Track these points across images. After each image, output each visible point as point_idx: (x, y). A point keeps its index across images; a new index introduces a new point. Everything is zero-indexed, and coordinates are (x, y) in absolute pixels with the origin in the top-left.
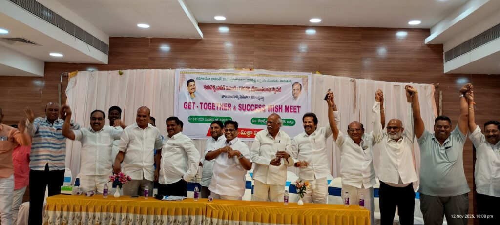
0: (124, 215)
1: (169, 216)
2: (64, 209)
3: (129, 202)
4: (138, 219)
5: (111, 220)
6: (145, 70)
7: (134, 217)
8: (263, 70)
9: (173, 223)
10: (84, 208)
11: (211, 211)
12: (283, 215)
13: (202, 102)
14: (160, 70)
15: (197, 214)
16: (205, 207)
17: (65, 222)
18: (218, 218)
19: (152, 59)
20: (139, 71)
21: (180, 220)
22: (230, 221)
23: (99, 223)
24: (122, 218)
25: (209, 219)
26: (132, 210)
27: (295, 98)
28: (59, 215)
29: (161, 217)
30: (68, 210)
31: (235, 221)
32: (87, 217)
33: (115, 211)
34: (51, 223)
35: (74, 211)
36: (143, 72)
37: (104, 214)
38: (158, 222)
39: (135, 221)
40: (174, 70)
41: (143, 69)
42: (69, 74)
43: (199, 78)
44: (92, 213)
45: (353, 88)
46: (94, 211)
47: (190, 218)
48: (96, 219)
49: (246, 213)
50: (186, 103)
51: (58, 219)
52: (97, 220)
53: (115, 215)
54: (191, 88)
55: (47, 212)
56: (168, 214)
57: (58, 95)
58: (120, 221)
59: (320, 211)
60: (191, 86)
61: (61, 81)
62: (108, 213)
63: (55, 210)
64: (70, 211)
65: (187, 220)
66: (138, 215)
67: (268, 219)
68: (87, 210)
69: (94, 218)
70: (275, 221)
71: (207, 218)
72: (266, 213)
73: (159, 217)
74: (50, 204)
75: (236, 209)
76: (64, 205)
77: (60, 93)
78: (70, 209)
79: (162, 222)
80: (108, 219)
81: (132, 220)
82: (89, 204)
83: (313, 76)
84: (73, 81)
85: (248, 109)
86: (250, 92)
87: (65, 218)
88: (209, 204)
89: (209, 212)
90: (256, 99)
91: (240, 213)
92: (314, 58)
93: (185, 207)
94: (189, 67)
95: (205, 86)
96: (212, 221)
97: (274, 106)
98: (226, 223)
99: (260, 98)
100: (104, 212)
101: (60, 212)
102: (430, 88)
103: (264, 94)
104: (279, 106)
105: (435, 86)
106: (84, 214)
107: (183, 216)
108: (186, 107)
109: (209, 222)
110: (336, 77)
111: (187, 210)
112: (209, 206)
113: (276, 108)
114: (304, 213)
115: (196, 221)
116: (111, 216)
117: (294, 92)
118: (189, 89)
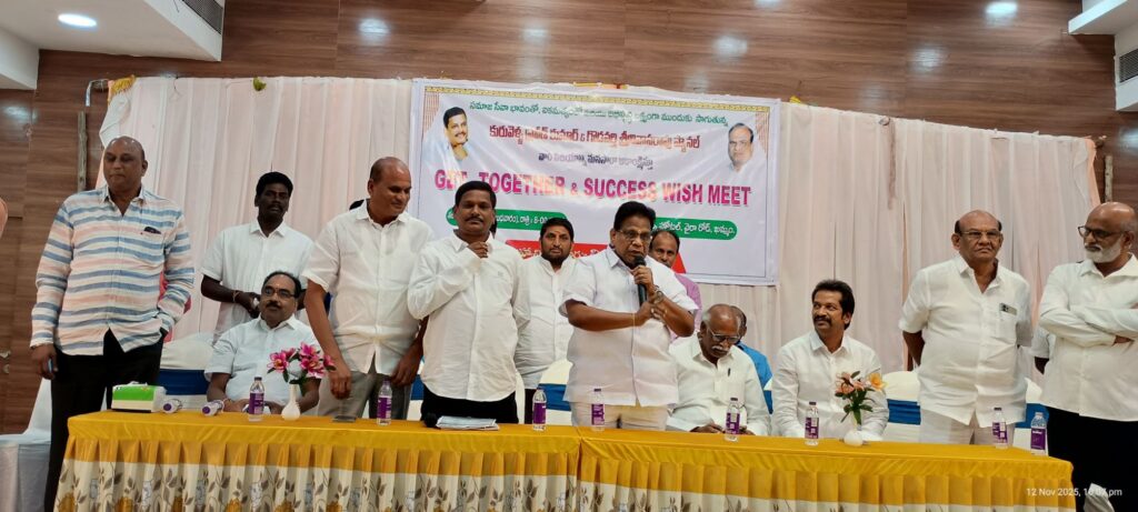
0: (322, 474)
1: (465, 478)
2: (126, 458)
3: (337, 433)
4: (368, 485)
5: (281, 492)
6: (326, 80)
7: (355, 479)
8: (651, 89)
9: (477, 497)
10: (192, 453)
11: (594, 460)
12: (815, 475)
13: (485, 170)
14: (371, 81)
15: (552, 471)
16: (578, 447)
17: (131, 496)
18: (618, 483)
19: (345, 50)
20: (309, 80)
21: (500, 490)
22: (654, 494)
23: (240, 499)
24: (317, 486)
25: (589, 487)
26: (349, 460)
27: (735, 164)
28: (109, 475)
29: (441, 482)
30: (140, 458)
31: (668, 494)
32: (204, 479)
33: (292, 462)
34: (82, 500)
35: (159, 460)
36: (322, 84)
37: (258, 470)
38: (431, 495)
39: (355, 494)
40: (407, 82)
41: (322, 76)
42: (111, 84)
43: (479, 106)
44: (220, 469)
45: (887, 143)
46: (226, 462)
47: (531, 483)
48: (233, 487)
49: (702, 468)
50: (442, 172)
51: (108, 485)
52: (236, 489)
53: (291, 474)
54: (455, 131)
55: (72, 465)
56: (461, 473)
57: (77, 144)
58: (309, 492)
59: (928, 463)
60: (456, 126)
61: (88, 104)
62: (269, 467)
63: (96, 457)
64: (146, 461)
65: (521, 488)
66: (367, 476)
67: (769, 487)
68: (203, 460)
69: (225, 483)
70: (791, 490)
71: (584, 484)
72: (761, 467)
73: (434, 479)
74: (83, 440)
75: (672, 457)
76: (128, 443)
77: (82, 137)
78: (145, 455)
79: (442, 495)
80: (270, 487)
81: (346, 490)
82: (210, 438)
83: (782, 108)
84: (122, 103)
85: (611, 192)
86: (615, 146)
87: (130, 483)
88: (590, 440)
89: (589, 465)
90: (631, 165)
91: (686, 468)
92: (785, 61)
93: (515, 450)
94: (448, 77)
95: (494, 127)
96: (600, 493)
97: (679, 185)
98: (643, 499)
99: (643, 163)
100: (258, 464)
101: (114, 464)
102: (1085, 147)
103: (654, 153)
104: (695, 186)
105: (1096, 144)
106: (191, 472)
107: (508, 476)
108: (440, 183)
109: (590, 495)
110: (844, 113)
111: (522, 460)
112: (590, 447)
113: (685, 191)
114: (879, 468)
115: (550, 492)
116: (281, 477)
117: (732, 149)
118: (450, 134)
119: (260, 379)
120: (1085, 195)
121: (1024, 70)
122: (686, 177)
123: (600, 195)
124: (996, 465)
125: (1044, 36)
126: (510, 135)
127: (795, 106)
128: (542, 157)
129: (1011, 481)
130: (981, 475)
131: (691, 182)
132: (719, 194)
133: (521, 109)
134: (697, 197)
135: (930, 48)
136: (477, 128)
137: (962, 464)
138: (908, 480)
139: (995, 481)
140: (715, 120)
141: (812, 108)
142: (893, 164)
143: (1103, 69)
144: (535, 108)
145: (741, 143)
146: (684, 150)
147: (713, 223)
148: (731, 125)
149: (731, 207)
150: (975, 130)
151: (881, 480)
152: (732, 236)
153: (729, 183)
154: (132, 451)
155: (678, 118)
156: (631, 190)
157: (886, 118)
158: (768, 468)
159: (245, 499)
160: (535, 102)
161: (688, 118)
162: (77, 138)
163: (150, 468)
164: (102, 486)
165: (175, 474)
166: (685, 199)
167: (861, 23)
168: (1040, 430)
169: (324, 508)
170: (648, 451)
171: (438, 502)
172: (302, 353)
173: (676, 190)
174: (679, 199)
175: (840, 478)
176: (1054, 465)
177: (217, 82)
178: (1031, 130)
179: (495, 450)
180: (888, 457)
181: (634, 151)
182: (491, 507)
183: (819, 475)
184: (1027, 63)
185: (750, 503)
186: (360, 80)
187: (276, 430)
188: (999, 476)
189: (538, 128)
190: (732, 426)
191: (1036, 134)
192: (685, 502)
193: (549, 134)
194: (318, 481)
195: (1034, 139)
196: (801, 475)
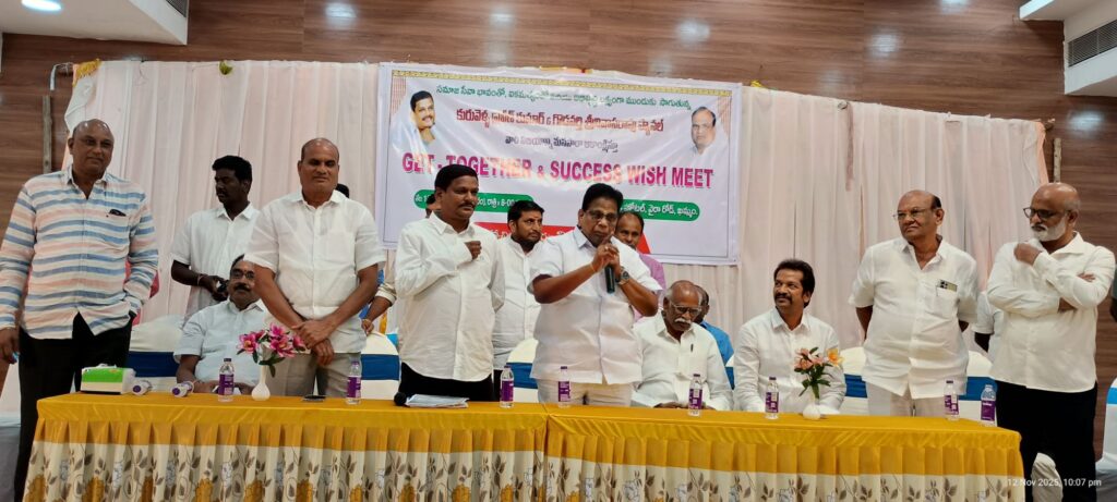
0: (292, 452)
1: (434, 455)
2: (96, 439)
3: (307, 412)
4: (338, 463)
5: (251, 471)
6: (293, 64)
7: (325, 457)
8: (616, 73)
9: (446, 473)
10: (162, 433)
11: (561, 437)
12: (774, 448)
13: (452, 153)
14: (338, 65)
15: (520, 447)
16: (544, 425)
17: (101, 477)
18: (584, 458)
19: (311, 34)
20: (277, 64)
21: (469, 466)
22: (620, 468)
23: (211, 478)
24: (287, 464)
25: (556, 462)
26: (320, 439)
27: (698, 146)
28: (79, 456)
29: (410, 458)
30: (111, 440)
31: (633, 468)
32: (174, 460)
33: (262, 442)
34: (53, 480)
35: (129, 441)
36: (289, 68)
37: (229, 450)
38: (401, 472)
39: (326, 472)
40: (374, 66)
41: (289, 60)
42: (75, 67)
43: (446, 90)
44: (190, 449)
45: (845, 126)
46: (196, 443)
47: (499, 460)
48: (203, 466)
49: (666, 442)
50: (409, 155)
51: (78, 466)
52: (206, 469)
53: (262, 453)
54: (423, 114)
55: (42, 447)
56: (430, 450)
57: (42, 127)
58: (280, 470)
59: (883, 434)
60: (423, 109)
61: (52, 87)
62: (241, 447)
63: (66, 439)
64: (116, 442)
65: (489, 464)
66: (338, 454)
67: (730, 460)
68: (173, 440)
69: (196, 463)
70: (752, 463)
71: (551, 459)
72: (722, 439)
73: (404, 456)
74: (53, 421)
75: (637, 432)
76: (98, 424)
77: (47, 121)
78: (115, 436)
79: (412, 472)
80: (241, 466)
81: (316, 468)
82: (179, 420)
83: (744, 92)
84: (87, 87)
85: (577, 174)
86: (580, 129)
87: (101, 463)
88: (556, 416)
89: (555, 442)
90: (596, 147)
91: (650, 442)
92: (746, 46)
93: (483, 427)
94: (415, 61)
95: (460, 111)
96: (566, 468)
97: (643, 167)
98: (609, 473)
99: (608, 146)
100: (228, 444)
101: (84, 445)
102: (1034, 130)
103: (620, 137)
104: (658, 168)
105: (1045, 126)
106: (161, 452)
107: (477, 453)
108: (408, 166)
109: (557, 470)
110: (804, 96)
111: (490, 436)
112: (556, 423)
113: (650, 173)
114: (837, 438)
115: (518, 467)
116: (251, 456)
117: (695, 132)
118: (417, 118)
119: (229, 360)
120: (1034, 176)
121: (977, 55)
122: (650, 160)
123: (567, 177)
124: (948, 435)
125: (996, 22)
126: (476, 118)
127: (756, 90)
128: (509, 140)
129: (962, 450)
130: (933, 446)
131: (655, 165)
132: (682, 176)
133: (488, 93)
134: (661, 179)
135: (887, 33)
136: (443, 111)
137: (916, 436)
138: (864, 451)
139: (946, 449)
140: (679, 104)
141: (772, 91)
142: (851, 146)
143: (1052, 54)
144: (501, 92)
145: (704, 125)
146: (648, 134)
147: (677, 205)
148: (694, 109)
149: (694, 189)
150: (930, 113)
151: (838, 450)
152: (695, 217)
153: (693, 166)
154: (102, 432)
155: (643, 102)
156: (596, 172)
157: (844, 102)
158: (730, 442)
159: (215, 479)
160: (501, 86)
161: (652, 102)
162: (42, 122)
163: (120, 449)
164: (72, 467)
165: (145, 455)
166: (649, 182)
167: (819, 9)
168: (990, 402)
169: (295, 487)
170: (613, 426)
171: (408, 478)
172: (272, 334)
173: (641, 173)
174: (643, 181)
175: (799, 450)
176: (1003, 436)
177: (182, 65)
178: (982, 114)
179: (464, 428)
180: (844, 430)
181: (598, 134)
182: (460, 483)
183: (779, 447)
184: (980, 48)
185: (713, 476)
186: (327, 64)
187: (244, 411)
188: (950, 446)
189: (504, 111)
190: (695, 401)
191: (988, 117)
192: (650, 475)
193: (515, 117)
194: (289, 460)
195: (985, 122)
196: (762, 448)
